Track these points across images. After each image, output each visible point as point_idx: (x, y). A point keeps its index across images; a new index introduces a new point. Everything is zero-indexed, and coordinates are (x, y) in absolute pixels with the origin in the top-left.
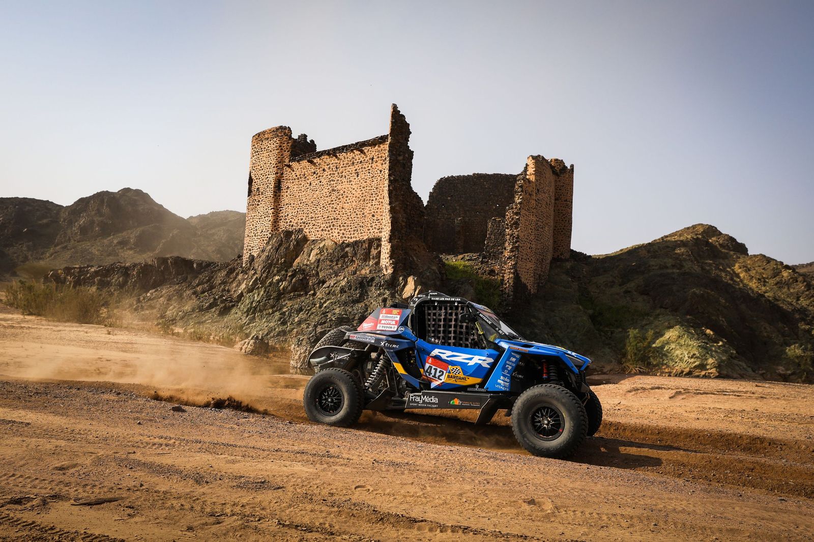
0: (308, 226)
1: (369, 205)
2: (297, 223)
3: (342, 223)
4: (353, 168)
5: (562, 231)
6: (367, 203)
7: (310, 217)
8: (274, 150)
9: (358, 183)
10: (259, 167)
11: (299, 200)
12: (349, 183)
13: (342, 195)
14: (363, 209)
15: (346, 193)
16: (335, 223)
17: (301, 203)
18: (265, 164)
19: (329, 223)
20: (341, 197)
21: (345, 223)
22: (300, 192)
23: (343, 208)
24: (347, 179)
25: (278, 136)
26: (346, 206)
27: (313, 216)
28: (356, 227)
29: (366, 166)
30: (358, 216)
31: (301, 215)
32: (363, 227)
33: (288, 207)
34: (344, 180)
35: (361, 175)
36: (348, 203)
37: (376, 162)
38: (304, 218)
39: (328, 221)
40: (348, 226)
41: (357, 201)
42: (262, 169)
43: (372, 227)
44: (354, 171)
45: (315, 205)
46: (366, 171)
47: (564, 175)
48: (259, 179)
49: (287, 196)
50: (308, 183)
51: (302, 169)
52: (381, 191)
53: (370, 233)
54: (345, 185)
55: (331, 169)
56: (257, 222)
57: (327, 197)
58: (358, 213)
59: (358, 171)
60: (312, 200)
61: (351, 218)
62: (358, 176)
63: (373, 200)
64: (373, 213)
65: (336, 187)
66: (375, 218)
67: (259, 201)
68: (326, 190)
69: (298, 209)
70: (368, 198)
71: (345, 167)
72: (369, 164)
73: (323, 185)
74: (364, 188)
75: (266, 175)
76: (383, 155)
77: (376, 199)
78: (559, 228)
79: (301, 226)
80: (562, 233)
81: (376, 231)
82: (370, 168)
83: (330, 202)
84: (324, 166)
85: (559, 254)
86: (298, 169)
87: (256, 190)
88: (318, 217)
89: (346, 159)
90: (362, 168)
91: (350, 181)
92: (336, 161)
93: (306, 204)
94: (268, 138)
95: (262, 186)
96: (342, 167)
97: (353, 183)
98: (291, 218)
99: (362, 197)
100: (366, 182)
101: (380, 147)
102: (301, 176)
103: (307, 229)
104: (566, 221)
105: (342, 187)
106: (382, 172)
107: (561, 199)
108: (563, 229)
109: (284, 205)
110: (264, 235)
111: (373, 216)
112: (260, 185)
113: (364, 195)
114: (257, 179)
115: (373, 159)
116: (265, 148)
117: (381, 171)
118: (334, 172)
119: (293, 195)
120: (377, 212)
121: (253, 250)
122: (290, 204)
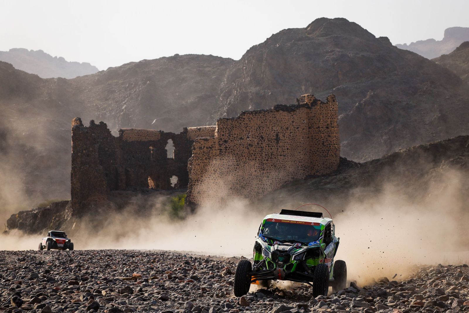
5: (316, 153)
47: (316, 107)
78: (313, 151)
80: (316, 155)
85: (315, 172)
104: (319, 144)
107: (313, 127)
108: (317, 151)
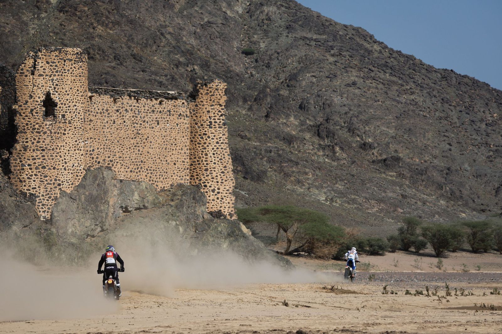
0: (116, 165)
1: (170, 154)
2: (104, 160)
3: (149, 167)
4: (154, 116)
6: (169, 152)
7: (118, 156)
8: (80, 76)
9: (159, 130)
10: (64, 91)
11: (104, 136)
12: (151, 129)
13: (146, 139)
14: (166, 156)
15: (149, 138)
16: (143, 166)
17: (106, 140)
18: (71, 89)
19: (137, 165)
20: (145, 141)
21: (151, 167)
22: (104, 127)
23: (148, 152)
24: (150, 125)
25: (82, 61)
26: (151, 151)
27: (121, 155)
28: (161, 172)
29: (165, 117)
30: (163, 162)
31: (107, 152)
32: (167, 173)
33: (93, 141)
34: (147, 125)
35: (162, 125)
36: (152, 148)
37: (173, 115)
38: (111, 156)
39: (136, 163)
40: (154, 170)
41: (160, 149)
42: (68, 95)
43: (174, 174)
44: (155, 119)
45: (121, 144)
46: (165, 121)
48: (65, 104)
49: (90, 129)
50: (111, 121)
51: (105, 104)
52: (179, 142)
53: (173, 179)
54: (148, 130)
55: (133, 112)
56: (65, 154)
57: (132, 138)
58: (163, 159)
59: (158, 119)
60: (118, 139)
61: (156, 163)
62: (158, 124)
63: (173, 150)
64: (174, 162)
65: (140, 130)
66: (176, 166)
67: (65, 130)
68: (131, 132)
69: (104, 145)
70: (170, 148)
71: (147, 113)
72: (167, 115)
73: (127, 126)
74: (165, 136)
75: (73, 102)
76: (178, 110)
77: (176, 149)
79: (109, 164)
81: (178, 178)
82: (168, 119)
83: (135, 144)
84: (127, 106)
86: (99, 103)
87: (60, 116)
88: (126, 158)
89: (147, 105)
90: (162, 118)
91: (153, 128)
92: (138, 105)
93: (113, 142)
94: (71, 60)
95: (68, 113)
96: (144, 112)
97: (156, 131)
98: (98, 154)
99: (164, 145)
100: (166, 132)
101: (175, 102)
102: (104, 111)
103: (115, 168)
105: (146, 131)
106: (179, 126)
109: (88, 139)
110: (78, 170)
111: (175, 164)
112: (66, 112)
113: (165, 143)
114: (62, 104)
115: (170, 111)
116: (68, 70)
117: (177, 125)
118: (137, 115)
119: (97, 130)
120: (178, 161)
121: (63, 185)
122: (95, 139)
